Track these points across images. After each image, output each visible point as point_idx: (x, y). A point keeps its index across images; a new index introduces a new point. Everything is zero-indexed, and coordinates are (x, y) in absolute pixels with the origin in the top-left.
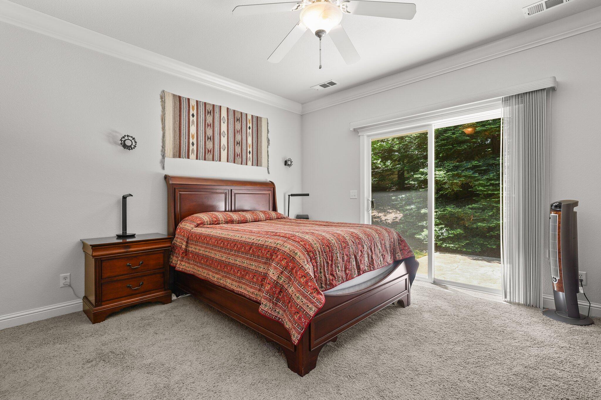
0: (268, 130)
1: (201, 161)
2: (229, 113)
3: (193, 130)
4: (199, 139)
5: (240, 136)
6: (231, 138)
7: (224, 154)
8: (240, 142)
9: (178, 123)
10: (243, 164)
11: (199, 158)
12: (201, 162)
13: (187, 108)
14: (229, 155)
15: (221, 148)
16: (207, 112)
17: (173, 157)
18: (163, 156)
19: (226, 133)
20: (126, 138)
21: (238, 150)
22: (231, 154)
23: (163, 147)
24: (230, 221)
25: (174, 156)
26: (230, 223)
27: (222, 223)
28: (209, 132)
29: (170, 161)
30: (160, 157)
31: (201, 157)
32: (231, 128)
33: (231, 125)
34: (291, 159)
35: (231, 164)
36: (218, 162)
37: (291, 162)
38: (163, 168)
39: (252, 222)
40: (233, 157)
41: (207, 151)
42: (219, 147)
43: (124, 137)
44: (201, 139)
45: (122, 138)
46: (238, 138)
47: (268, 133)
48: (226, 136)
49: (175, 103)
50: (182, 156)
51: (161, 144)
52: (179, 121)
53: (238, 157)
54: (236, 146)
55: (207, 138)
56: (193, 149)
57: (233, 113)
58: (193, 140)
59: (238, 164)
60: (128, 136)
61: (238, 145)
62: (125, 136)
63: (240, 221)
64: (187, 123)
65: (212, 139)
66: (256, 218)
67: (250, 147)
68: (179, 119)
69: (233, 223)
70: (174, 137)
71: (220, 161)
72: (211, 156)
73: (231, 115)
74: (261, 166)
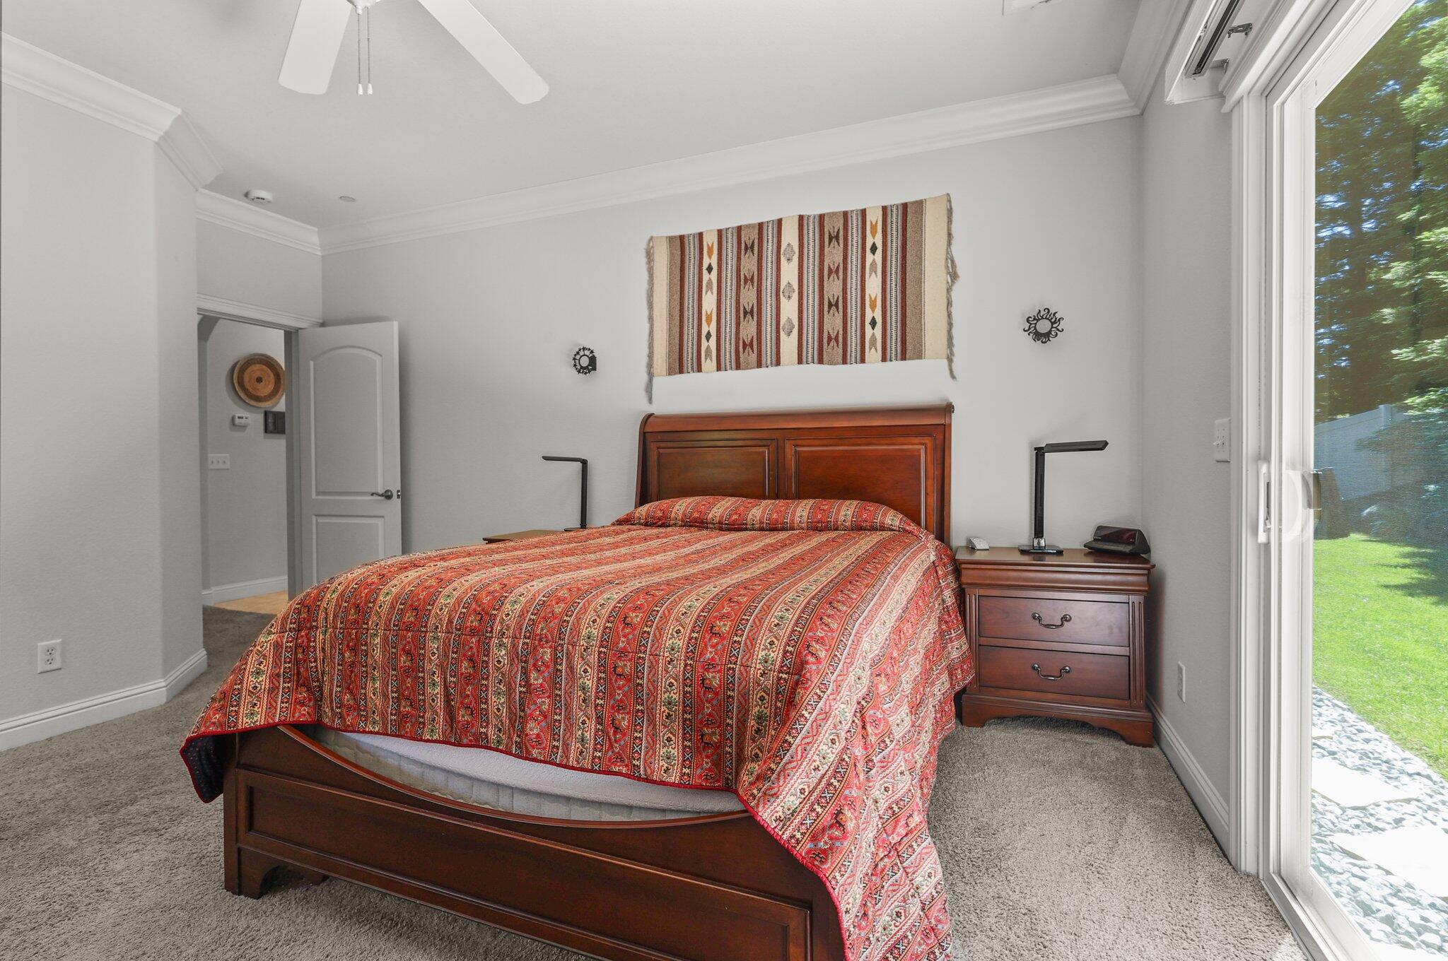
0: (950, 235)
1: (729, 372)
2: (805, 227)
3: (709, 302)
4: (723, 321)
5: (840, 282)
6: (811, 296)
7: (789, 344)
8: (841, 298)
9: (677, 297)
10: (849, 360)
11: (723, 366)
12: (731, 375)
13: (697, 258)
14: (805, 343)
15: (781, 331)
16: (744, 248)
17: (669, 374)
18: (651, 376)
19: (796, 286)
20: (582, 353)
21: (833, 323)
22: (810, 340)
23: (651, 356)
24: (696, 520)
25: (671, 372)
26: (696, 527)
27: (675, 525)
28: (749, 297)
29: (663, 383)
30: (645, 377)
31: (728, 364)
32: (811, 267)
33: (811, 260)
34: (1052, 311)
35: (815, 368)
36: (775, 369)
37: (1053, 323)
38: (650, 400)
39: (762, 529)
40: (816, 346)
41: (742, 346)
42: (774, 327)
43: (578, 353)
44: (728, 319)
45: (575, 355)
46: (833, 288)
47: (949, 244)
48: (795, 296)
49: (672, 254)
50: (685, 369)
51: (646, 351)
52: (679, 293)
53: (832, 344)
54: (826, 313)
55: (743, 313)
56: (708, 347)
57: (817, 224)
58: (709, 327)
59: (831, 363)
60: (584, 349)
61: (831, 311)
62: (580, 350)
63: (725, 524)
64: (696, 290)
65: (755, 312)
66: (777, 520)
67: (873, 307)
68: (679, 287)
69: (707, 528)
70: (670, 330)
71: (778, 363)
72: (754, 357)
73: (811, 231)
74: (919, 356)
